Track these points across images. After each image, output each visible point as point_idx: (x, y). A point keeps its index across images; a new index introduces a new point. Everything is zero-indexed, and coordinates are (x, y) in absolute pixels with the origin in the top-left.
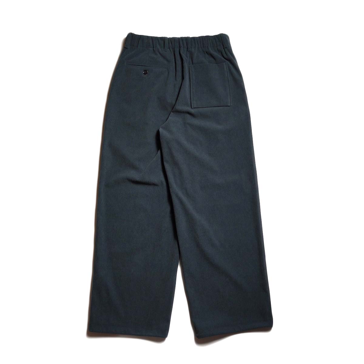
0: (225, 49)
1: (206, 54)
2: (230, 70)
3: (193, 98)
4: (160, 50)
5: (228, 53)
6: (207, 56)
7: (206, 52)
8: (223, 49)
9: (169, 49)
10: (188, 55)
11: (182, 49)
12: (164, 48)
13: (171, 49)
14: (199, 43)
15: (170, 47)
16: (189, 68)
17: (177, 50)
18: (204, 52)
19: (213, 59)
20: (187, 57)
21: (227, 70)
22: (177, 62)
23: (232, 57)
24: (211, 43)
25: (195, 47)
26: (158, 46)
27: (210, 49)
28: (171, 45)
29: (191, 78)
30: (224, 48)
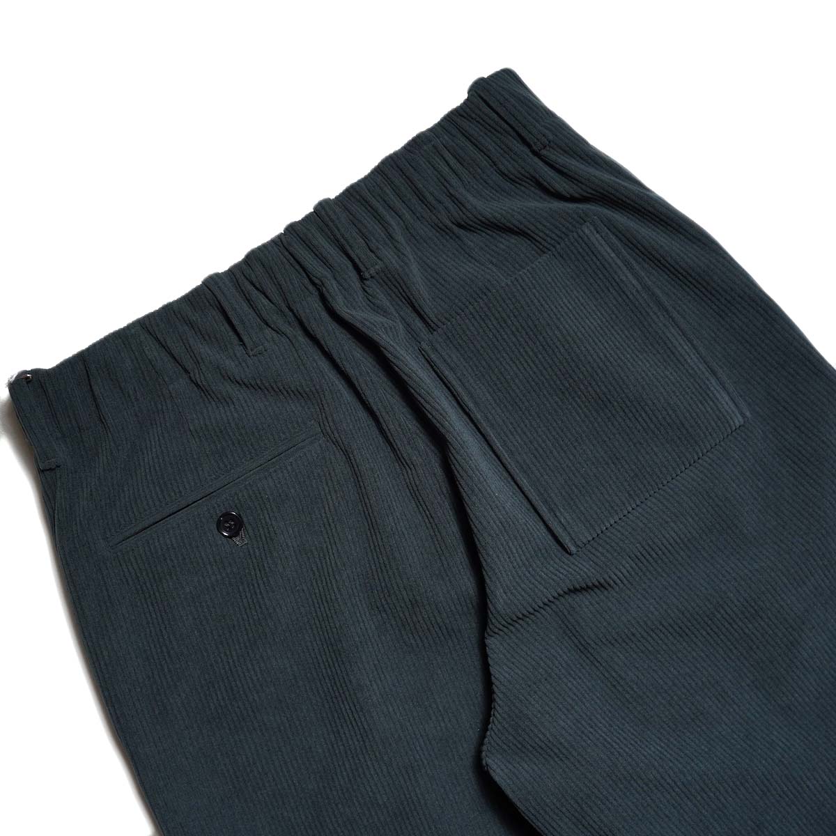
0: (544, 152)
1: (461, 232)
2: (631, 243)
3: (545, 502)
4: (230, 364)
5: (574, 164)
6: (473, 241)
7: (460, 226)
8: (536, 159)
9: (268, 331)
10: (383, 299)
11: (332, 287)
12: (241, 339)
13: (280, 323)
14: (398, 204)
15: (264, 314)
16: (430, 362)
17: (311, 307)
18: (442, 229)
19: (514, 240)
20: (385, 313)
21: (618, 254)
22: (351, 372)
23: (607, 177)
24: (457, 166)
25: (391, 237)
26: (204, 349)
27: (471, 198)
28: (265, 301)
29: (471, 405)
30: (536, 154)
